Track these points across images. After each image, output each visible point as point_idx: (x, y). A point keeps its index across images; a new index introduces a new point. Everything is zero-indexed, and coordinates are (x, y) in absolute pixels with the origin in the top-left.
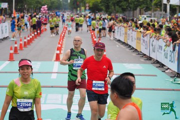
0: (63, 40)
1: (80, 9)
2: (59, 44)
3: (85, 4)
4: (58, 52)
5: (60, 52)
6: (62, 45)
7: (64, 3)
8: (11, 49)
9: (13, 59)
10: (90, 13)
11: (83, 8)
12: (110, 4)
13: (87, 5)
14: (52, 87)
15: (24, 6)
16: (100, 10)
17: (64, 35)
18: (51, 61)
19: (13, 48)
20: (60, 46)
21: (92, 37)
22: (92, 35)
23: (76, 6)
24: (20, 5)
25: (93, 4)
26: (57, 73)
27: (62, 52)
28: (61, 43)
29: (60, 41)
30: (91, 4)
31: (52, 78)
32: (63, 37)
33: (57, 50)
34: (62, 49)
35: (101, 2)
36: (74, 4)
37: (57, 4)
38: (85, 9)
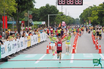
0: (76, 41)
1: (86, 24)
2: (74, 43)
3: (88, 20)
4: (74, 48)
5: (75, 48)
6: (76, 44)
7: (77, 20)
8: (48, 47)
9: (48, 52)
10: (91, 26)
11: (87, 23)
12: (103, 20)
13: (90, 21)
14: (71, 68)
15: (54, 23)
16: (97, 24)
17: (77, 38)
18: (70, 53)
19: (49, 47)
20: (75, 44)
21: (93, 39)
22: (93, 38)
23: (83, 22)
24: (52, 22)
25: (93, 21)
26: (73, 60)
27: (76, 48)
28: (75, 43)
29: (75, 42)
30: (92, 21)
31: (71, 63)
32: (77, 40)
33: (73, 47)
34: (76, 46)
35: (97, 19)
36: (82, 21)
37: (73, 21)
38: (89, 24)
